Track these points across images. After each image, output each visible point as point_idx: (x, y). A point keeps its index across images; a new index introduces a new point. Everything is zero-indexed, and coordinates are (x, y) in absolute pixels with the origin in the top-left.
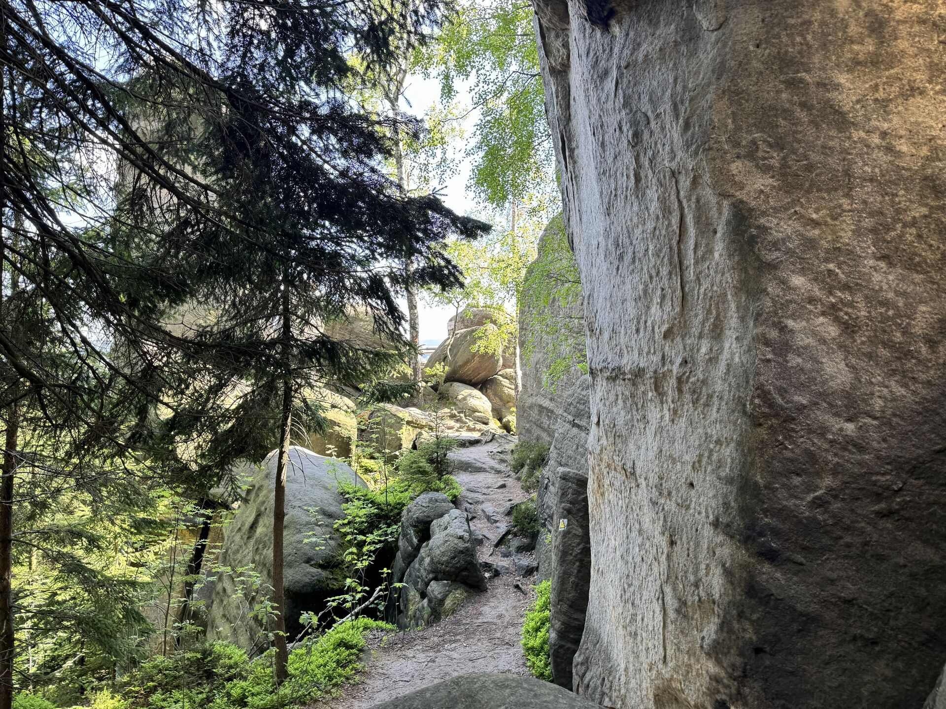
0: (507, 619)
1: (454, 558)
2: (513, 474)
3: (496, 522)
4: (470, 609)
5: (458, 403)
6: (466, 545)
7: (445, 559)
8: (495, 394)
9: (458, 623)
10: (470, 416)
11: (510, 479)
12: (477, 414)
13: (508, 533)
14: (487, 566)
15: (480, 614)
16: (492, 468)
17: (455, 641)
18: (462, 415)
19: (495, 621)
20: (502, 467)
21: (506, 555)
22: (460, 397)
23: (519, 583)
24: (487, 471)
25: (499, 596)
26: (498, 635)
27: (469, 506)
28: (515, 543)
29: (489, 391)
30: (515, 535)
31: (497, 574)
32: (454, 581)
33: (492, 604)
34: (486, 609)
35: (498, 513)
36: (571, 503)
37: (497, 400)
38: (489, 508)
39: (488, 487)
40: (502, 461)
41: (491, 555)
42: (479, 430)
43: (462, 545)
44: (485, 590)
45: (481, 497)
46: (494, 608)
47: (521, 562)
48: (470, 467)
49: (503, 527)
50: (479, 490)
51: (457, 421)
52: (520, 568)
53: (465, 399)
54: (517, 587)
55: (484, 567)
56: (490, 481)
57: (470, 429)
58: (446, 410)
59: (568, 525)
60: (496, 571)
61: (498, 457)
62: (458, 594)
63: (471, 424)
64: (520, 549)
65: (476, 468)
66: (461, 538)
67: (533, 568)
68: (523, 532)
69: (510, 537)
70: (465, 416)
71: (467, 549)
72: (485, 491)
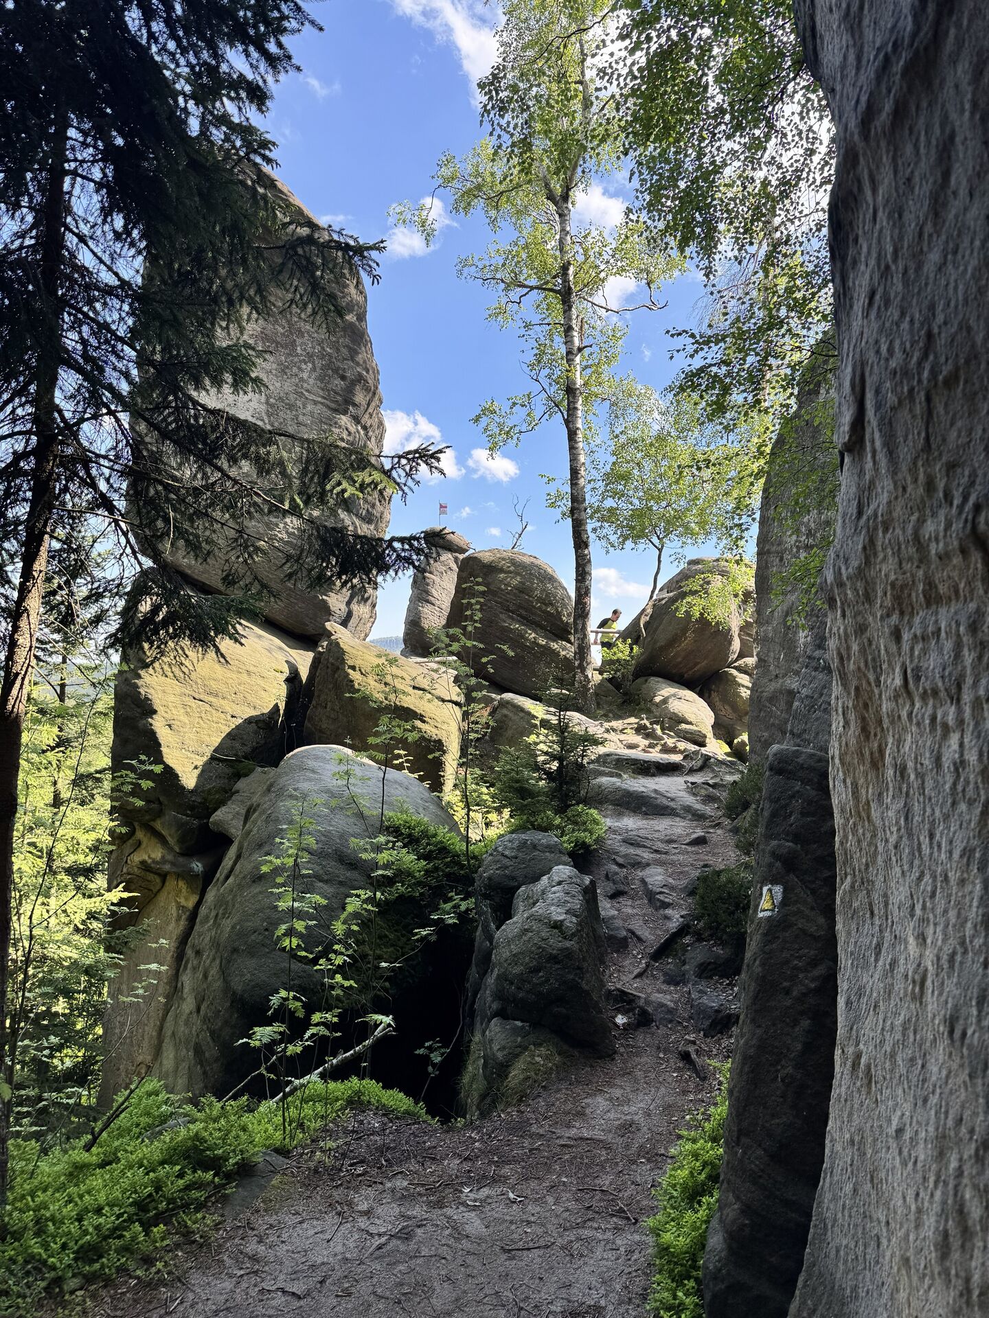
0: (641, 1138)
1: (536, 970)
2: (727, 822)
3: (666, 905)
4: (560, 1098)
5: (654, 709)
6: (568, 944)
7: (517, 970)
8: (725, 700)
9: (520, 1128)
10: (670, 729)
11: (719, 832)
12: (684, 726)
13: (683, 931)
14: (624, 1000)
15: (581, 1114)
16: (688, 809)
17: (496, 1180)
18: (657, 727)
19: (610, 1138)
20: (708, 809)
21: (674, 980)
22: (658, 699)
23: (691, 1049)
24: (677, 815)
25: (639, 1074)
26: (606, 1181)
27: (615, 868)
28: (698, 953)
29: (714, 695)
30: (699, 938)
31: (643, 1020)
32: (536, 1025)
33: (617, 1093)
34: (599, 1103)
35: (672, 888)
36: (796, 838)
37: (726, 711)
38: (656, 877)
39: (670, 841)
40: (709, 799)
41: (639, 975)
42: (681, 752)
43: (556, 943)
44: (610, 1055)
45: (646, 855)
46: (617, 1102)
47: (705, 1000)
48: (644, 804)
49: (676, 918)
50: (648, 844)
51: (647, 736)
52: (699, 1012)
53: (665, 701)
54: (685, 1057)
55: (616, 1001)
56: (679, 831)
57: (666, 750)
58: (633, 720)
59: (785, 903)
60: (644, 1012)
61: (703, 792)
62: (540, 1056)
63: (670, 742)
64: (707, 971)
65: (657, 806)
66: (557, 926)
67: (729, 1016)
68: (714, 932)
69: (687, 940)
70: (663, 729)
71: (568, 953)
72: (659, 846)
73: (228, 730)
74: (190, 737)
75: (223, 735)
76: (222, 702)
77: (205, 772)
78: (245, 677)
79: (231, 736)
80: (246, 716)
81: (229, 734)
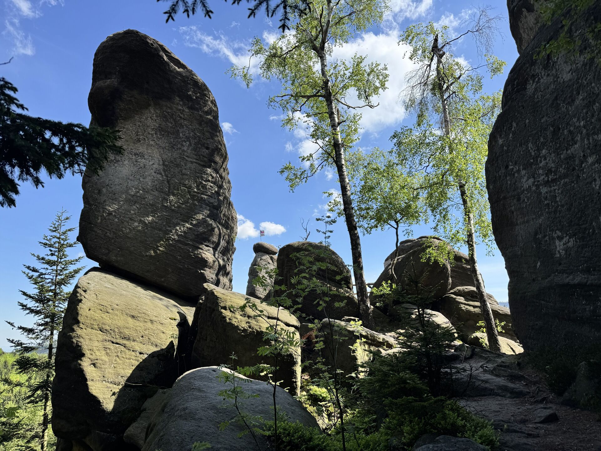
24: (497, 394)
65: (477, 389)
73: (137, 363)
74: (109, 372)
75: (134, 368)
76: (133, 343)
77: (121, 397)
78: (149, 325)
79: (139, 368)
80: (150, 352)
81: (138, 367)
